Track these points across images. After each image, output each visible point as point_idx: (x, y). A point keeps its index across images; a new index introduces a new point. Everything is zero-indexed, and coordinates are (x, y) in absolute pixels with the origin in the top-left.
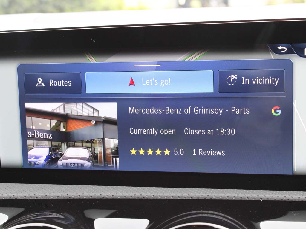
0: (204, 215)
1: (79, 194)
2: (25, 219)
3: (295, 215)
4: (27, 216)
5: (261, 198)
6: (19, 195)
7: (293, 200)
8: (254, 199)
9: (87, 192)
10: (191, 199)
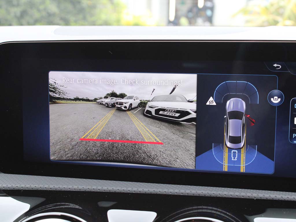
0: (204, 211)
1: (93, 187)
2: (45, 209)
3: (285, 213)
4: (48, 206)
5: (255, 197)
6: (40, 186)
7: (282, 200)
8: (248, 198)
9: (100, 186)
10: (192, 195)
